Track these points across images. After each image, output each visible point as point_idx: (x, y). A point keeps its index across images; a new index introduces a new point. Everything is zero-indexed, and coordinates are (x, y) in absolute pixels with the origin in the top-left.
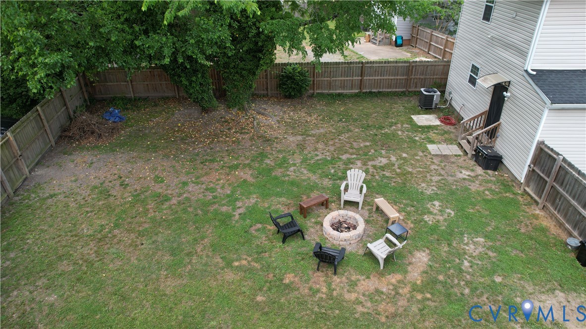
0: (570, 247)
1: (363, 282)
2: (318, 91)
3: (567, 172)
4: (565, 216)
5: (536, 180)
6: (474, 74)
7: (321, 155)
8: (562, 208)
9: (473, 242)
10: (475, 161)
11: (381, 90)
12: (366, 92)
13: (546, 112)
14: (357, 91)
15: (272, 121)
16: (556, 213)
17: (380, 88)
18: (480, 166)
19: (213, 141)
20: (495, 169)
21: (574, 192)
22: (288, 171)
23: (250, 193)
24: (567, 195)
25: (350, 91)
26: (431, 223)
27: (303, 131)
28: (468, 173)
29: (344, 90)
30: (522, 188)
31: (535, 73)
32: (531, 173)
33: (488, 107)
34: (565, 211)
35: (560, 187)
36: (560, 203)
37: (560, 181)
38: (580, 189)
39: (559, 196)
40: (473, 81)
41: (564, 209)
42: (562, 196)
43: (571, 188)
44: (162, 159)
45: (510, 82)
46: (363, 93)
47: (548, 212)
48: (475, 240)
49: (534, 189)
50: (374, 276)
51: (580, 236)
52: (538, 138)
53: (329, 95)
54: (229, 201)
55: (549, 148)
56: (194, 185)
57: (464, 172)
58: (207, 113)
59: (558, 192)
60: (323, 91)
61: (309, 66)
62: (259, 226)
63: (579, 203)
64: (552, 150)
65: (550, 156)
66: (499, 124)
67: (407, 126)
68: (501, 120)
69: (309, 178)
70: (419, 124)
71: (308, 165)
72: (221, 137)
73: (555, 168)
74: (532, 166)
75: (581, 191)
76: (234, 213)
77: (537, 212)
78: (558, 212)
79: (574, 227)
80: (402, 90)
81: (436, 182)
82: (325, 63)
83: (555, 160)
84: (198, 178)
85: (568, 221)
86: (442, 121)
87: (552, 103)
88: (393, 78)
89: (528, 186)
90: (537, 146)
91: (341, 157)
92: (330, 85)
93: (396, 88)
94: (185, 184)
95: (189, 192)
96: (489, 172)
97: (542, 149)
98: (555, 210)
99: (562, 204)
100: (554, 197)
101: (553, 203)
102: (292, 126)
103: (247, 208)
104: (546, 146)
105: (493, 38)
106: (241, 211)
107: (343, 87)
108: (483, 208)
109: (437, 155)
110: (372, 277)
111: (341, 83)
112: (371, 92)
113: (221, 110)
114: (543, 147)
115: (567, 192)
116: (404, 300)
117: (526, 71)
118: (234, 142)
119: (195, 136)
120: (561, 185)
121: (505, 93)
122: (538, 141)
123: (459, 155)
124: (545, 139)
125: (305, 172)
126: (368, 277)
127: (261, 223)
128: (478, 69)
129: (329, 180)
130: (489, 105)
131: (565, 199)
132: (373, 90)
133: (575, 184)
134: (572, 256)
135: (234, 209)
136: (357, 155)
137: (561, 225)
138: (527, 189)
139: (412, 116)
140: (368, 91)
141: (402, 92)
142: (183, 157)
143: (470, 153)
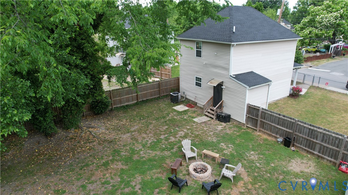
0: (280, 143)
1: (231, 192)
2: (114, 107)
3: (265, 113)
4: (271, 131)
5: (251, 120)
6: (199, 81)
7: (149, 140)
8: (268, 128)
9: (251, 154)
10: (219, 121)
11: (148, 98)
12: (141, 101)
13: (247, 91)
14: (136, 102)
15: (102, 130)
16: (266, 131)
17: (147, 97)
18: (222, 122)
19: (74, 153)
20: (229, 122)
21: (271, 120)
22: (141, 154)
23: (133, 175)
24: (269, 122)
25: (132, 102)
26: (229, 153)
27: (127, 130)
28: (221, 127)
29: (129, 102)
30: (245, 126)
31: (235, 76)
32: (248, 118)
33: (213, 95)
34: (270, 129)
35: (264, 120)
36: (266, 127)
37: (264, 117)
38: (274, 118)
39: (265, 124)
40: (198, 85)
41: (269, 128)
42: (266, 123)
43: (269, 119)
44: (46, 177)
45: (223, 82)
46: (139, 102)
47: (262, 132)
48: (251, 153)
49: (251, 124)
50: (234, 187)
51: (280, 137)
52: (247, 102)
53: (121, 107)
54: (125, 184)
55: (252, 105)
56: (91, 184)
57: (219, 127)
58: (51, 137)
59: (264, 122)
60: (118, 106)
61: (107, 93)
62: (157, 190)
63: (275, 124)
64: (254, 106)
65: (254, 108)
66: (223, 101)
67: (176, 113)
68: (223, 99)
69: (156, 154)
70: (180, 111)
71: (148, 148)
72: (78, 149)
73: (260, 113)
74: (247, 115)
75: (275, 119)
76: (135, 190)
77: (258, 134)
78: (267, 130)
79: (277, 134)
80: (158, 96)
81: (213, 135)
82: (116, 89)
83: (259, 110)
84: (88, 180)
85: (273, 133)
86: (188, 107)
87: (250, 87)
88: (152, 91)
89: (248, 124)
90: (247, 106)
91: (160, 138)
92: (120, 102)
93: (155, 96)
94: (83, 186)
95: (93, 190)
96: (228, 123)
97: (249, 107)
98: (265, 130)
99: (267, 127)
100: (263, 125)
101: (263, 127)
102: (117, 129)
103: (140, 183)
104: (251, 105)
105: (206, 64)
106: (138, 186)
107: (128, 101)
108: (241, 139)
109: (201, 123)
110: (233, 188)
111: (126, 99)
112: (143, 101)
113: (61, 133)
114: (249, 106)
115: (268, 121)
116: (253, 191)
117: (231, 76)
118: (89, 149)
119: (58, 154)
120: (264, 119)
121: (222, 87)
122: (247, 104)
123: (210, 120)
124: (249, 102)
125: (150, 152)
126: (232, 189)
127: (157, 188)
128: (201, 79)
129: (167, 152)
130: (213, 94)
131: (268, 124)
132: (144, 99)
133: (271, 117)
134: (282, 146)
135: (133, 188)
136: (167, 134)
137: (270, 135)
138: (247, 125)
139: (173, 108)
140: (141, 100)
141: (158, 97)
142: (62, 171)
143: (214, 117)
